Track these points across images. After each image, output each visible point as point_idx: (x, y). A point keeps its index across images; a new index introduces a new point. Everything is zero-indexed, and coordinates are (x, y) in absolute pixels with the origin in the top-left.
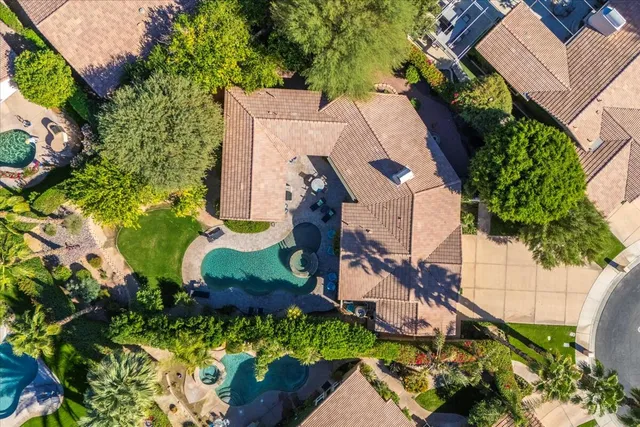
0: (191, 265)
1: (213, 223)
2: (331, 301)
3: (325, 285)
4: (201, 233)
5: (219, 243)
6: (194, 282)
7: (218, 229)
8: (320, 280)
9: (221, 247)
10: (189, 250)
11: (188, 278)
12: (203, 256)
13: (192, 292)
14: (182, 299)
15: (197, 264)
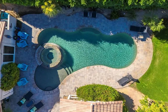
0: (145, 54)
1: (127, 90)
2: (25, 23)
3: (30, 37)
4: (137, 81)
5: (122, 73)
6: (143, 40)
7: (122, 85)
8: (35, 41)
9: (120, 70)
10: (147, 67)
11: (148, 43)
12: (136, 62)
13: (145, 31)
14: (156, 24)
15: (140, 55)
